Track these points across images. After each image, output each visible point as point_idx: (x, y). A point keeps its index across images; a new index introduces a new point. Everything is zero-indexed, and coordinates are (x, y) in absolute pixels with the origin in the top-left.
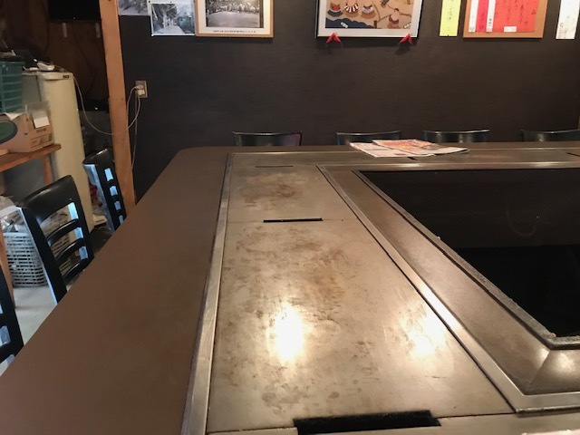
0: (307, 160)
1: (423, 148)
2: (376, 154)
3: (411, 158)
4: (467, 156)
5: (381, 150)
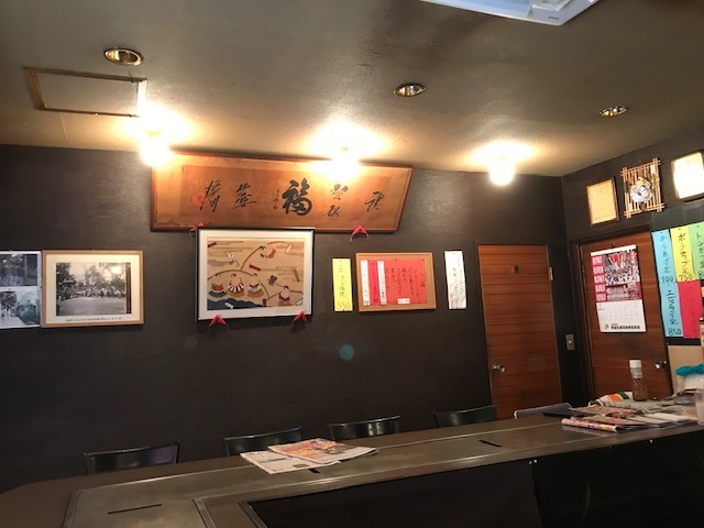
0: (180, 490)
3: (313, 470)
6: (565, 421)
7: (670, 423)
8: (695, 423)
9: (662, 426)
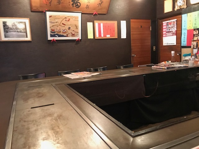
0: (48, 82)
1: (88, 74)
2: (72, 78)
3: (84, 78)
4: (102, 75)
5: (74, 76)
6: (152, 67)
7: (181, 67)
8: (188, 67)
9: (179, 67)
